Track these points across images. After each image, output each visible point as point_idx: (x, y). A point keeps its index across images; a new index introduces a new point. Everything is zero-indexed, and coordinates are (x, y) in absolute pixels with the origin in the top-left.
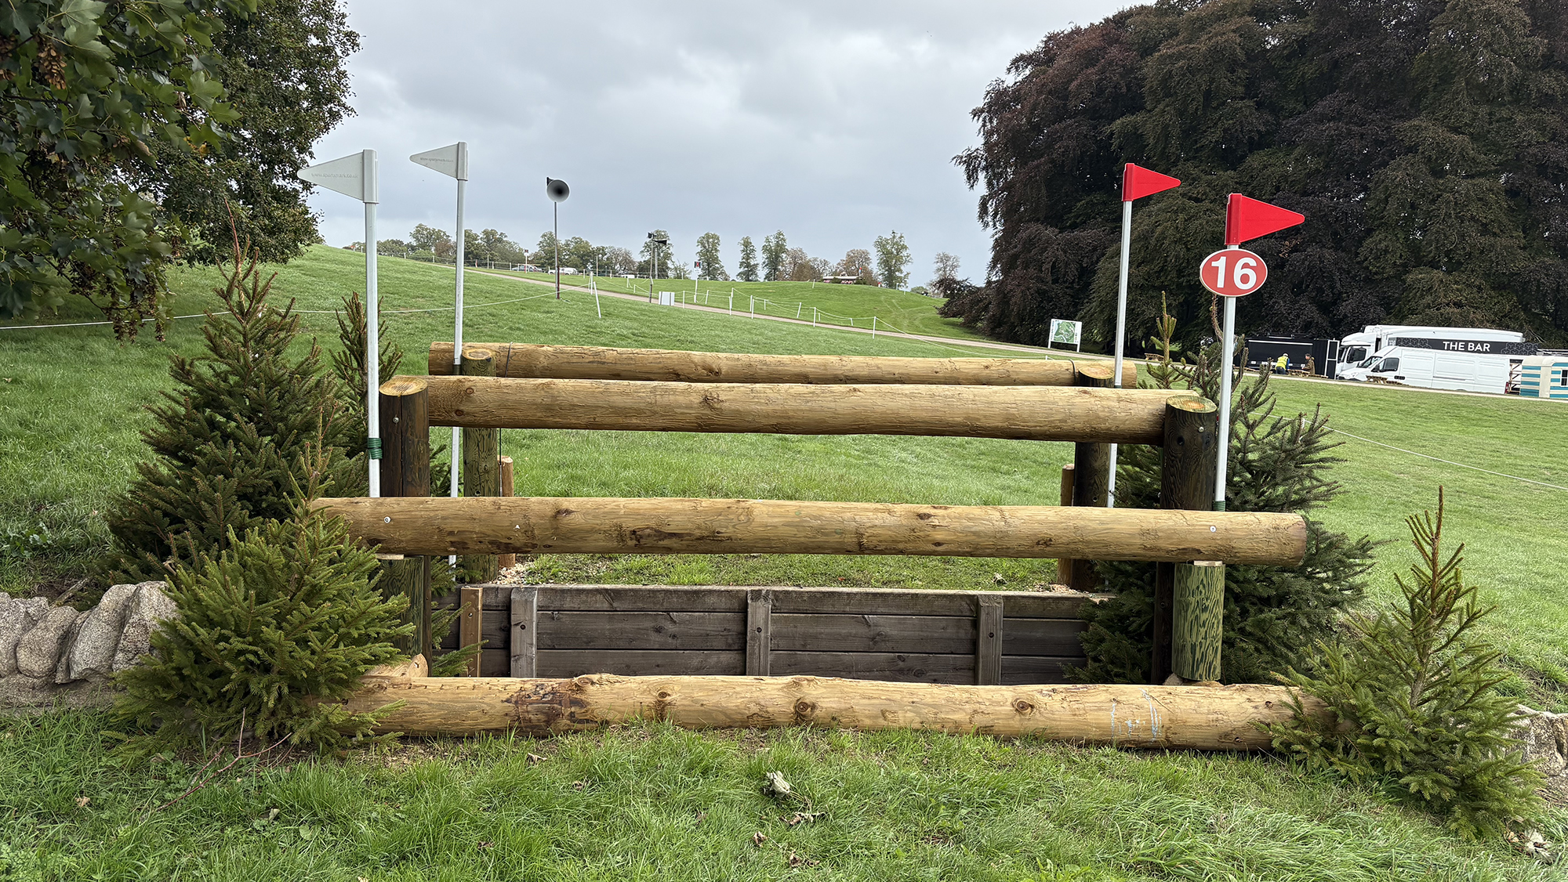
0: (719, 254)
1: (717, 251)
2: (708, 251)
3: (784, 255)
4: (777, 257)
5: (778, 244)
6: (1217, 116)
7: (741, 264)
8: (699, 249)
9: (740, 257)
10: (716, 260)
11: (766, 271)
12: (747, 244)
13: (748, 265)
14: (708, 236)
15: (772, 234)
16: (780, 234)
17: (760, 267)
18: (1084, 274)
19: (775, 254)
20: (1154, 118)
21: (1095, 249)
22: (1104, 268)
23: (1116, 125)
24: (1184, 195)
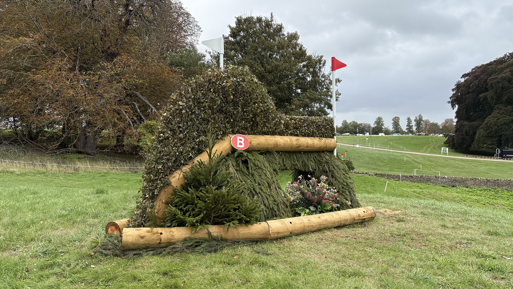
0: (399, 123)
2: (395, 122)
5: (420, 119)
7: (407, 126)
8: (393, 122)
9: (406, 123)
10: (399, 125)
11: (416, 127)
12: (409, 119)
14: (395, 118)
15: (417, 115)
17: (414, 126)
18: (475, 133)
19: (419, 122)
20: (490, 94)
21: (477, 127)
22: (478, 132)
23: (482, 95)
24: (498, 113)
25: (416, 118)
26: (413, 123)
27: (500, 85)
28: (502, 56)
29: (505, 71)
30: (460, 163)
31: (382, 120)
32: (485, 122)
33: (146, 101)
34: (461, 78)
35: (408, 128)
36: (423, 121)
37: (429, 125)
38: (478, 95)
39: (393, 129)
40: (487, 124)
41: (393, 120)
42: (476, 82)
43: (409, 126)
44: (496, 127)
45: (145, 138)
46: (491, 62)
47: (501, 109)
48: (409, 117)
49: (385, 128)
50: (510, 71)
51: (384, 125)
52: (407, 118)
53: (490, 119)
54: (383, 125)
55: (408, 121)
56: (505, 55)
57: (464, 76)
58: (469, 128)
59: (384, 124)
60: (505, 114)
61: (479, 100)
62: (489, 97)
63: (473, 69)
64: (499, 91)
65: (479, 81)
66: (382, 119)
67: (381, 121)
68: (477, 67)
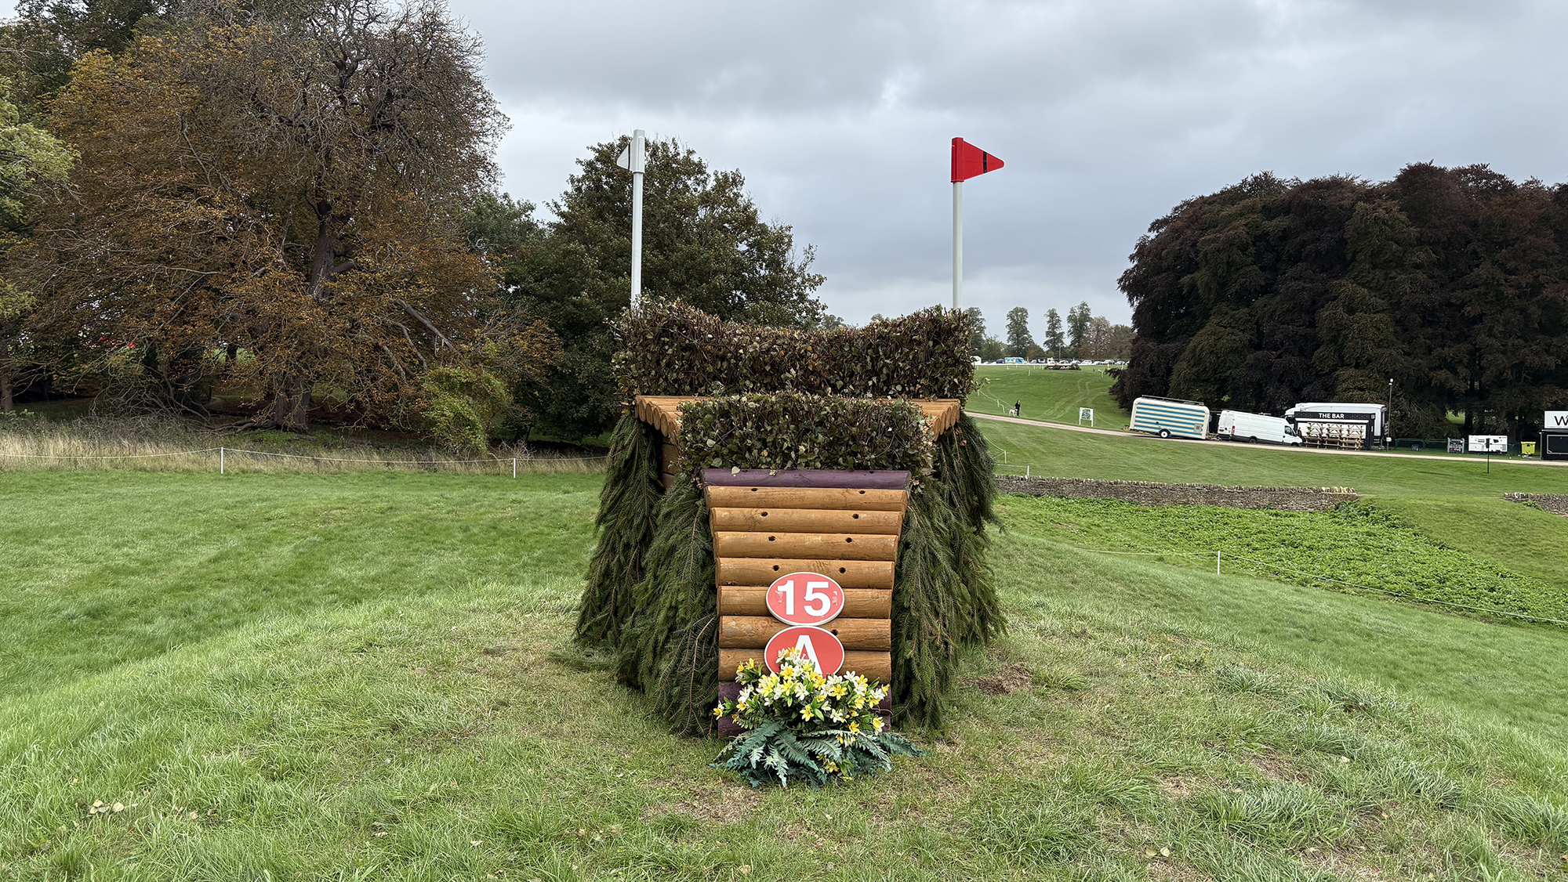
0: (1027, 326)
1: (1025, 322)
2: (1016, 323)
3: (1089, 324)
4: (1082, 325)
5: (1082, 314)
6: (1235, 276)
7: (1048, 334)
8: (1009, 322)
9: (1046, 327)
10: (1025, 331)
11: (1071, 338)
12: (1052, 315)
13: (1054, 334)
14: (1016, 310)
15: (1076, 305)
16: (1084, 304)
17: (1065, 336)
18: (1169, 371)
19: (1080, 322)
20: (1201, 276)
21: (1176, 355)
22: (1176, 368)
23: (1186, 279)
24: (1218, 324)
25: (1072, 311)
26: (1065, 327)
27: (1224, 256)
28: (1236, 182)
29: (1236, 223)
30: (1103, 446)
31: (980, 317)
32: (1191, 345)
33: (426, 322)
34: (1150, 230)
35: (1050, 341)
36: (1090, 320)
37: (1105, 332)
38: (1179, 279)
39: (1010, 343)
40: (1194, 350)
41: (1010, 316)
42: (1176, 245)
43: (1053, 336)
44: (1213, 358)
45: (439, 403)
46: (1214, 195)
47: (1226, 313)
48: (1053, 310)
49: (988, 340)
50: (1246, 225)
51: (986, 331)
52: (1049, 311)
53: (1201, 339)
54: (982, 329)
55: (1049, 322)
56: (1244, 182)
57: (1155, 226)
58: (1158, 358)
59: (984, 327)
60: (1233, 328)
61: (1181, 290)
62: (1201, 285)
63: (1176, 209)
64: (1220, 271)
65: (1182, 244)
66: (979, 313)
67: (978, 320)
68: (1187, 203)
